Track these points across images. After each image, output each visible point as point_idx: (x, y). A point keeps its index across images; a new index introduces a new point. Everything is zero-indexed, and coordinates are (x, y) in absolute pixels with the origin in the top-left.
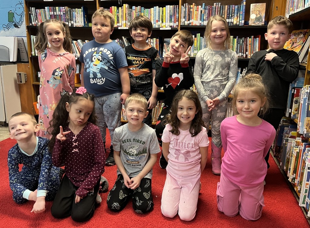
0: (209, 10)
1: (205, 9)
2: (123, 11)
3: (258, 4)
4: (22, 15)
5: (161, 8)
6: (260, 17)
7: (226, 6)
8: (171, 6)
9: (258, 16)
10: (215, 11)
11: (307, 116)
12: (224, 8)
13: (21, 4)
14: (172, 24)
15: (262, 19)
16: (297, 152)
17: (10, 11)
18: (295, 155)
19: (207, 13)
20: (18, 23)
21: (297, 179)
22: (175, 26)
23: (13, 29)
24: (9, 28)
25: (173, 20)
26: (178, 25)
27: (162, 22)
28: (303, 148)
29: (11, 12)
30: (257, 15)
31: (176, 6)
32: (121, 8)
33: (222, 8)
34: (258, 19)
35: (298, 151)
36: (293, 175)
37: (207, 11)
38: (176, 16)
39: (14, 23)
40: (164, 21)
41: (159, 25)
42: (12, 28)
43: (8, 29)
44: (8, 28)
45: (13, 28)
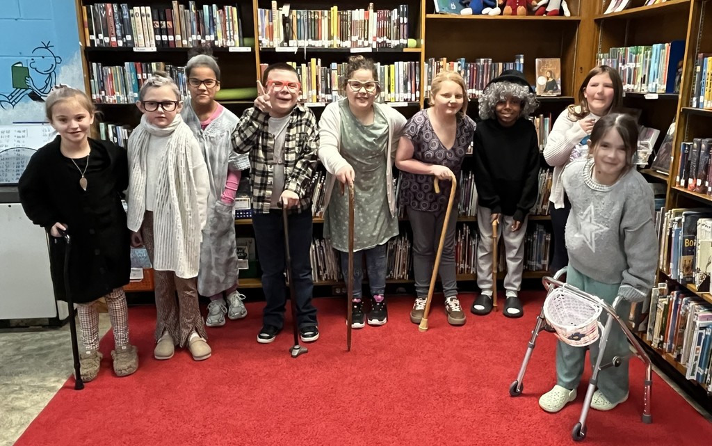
0: (472, 71)
1: (466, 68)
2: (309, 72)
3: (547, 60)
4: (50, 74)
5: (386, 66)
6: (554, 82)
7: (501, 64)
8: (406, 63)
9: (551, 80)
10: (483, 72)
11: (683, 255)
12: (496, 67)
13: (47, 48)
14: (408, 96)
15: (557, 86)
16: (665, 305)
17: (17, 63)
18: (662, 309)
19: (469, 75)
20: (42, 91)
21: (666, 342)
22: (413, 99)
23: (26, 105)
24: (16, 101)
25: (409, 88)
26: (419, 98)
27: (389, 91)
28: (675, 298)
29: (20, 65)
30: (548, 79)
31: (415, 64)
32: (305, 65)
33: (493, 68)
34: (551, 86)
35: (666, 303)
36: (660, 337)
37: (469, 71)
38: (415, 81)
39: (29, 91)
40: (392, 90)
41: (384, 98)
42: (23, 103)
43: (14, 103)
44: (12, 100)
45: (26, 102)
